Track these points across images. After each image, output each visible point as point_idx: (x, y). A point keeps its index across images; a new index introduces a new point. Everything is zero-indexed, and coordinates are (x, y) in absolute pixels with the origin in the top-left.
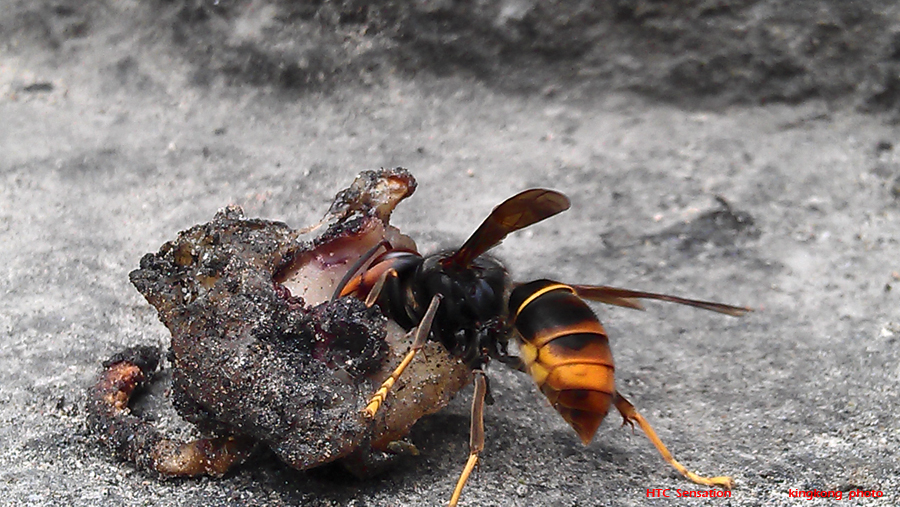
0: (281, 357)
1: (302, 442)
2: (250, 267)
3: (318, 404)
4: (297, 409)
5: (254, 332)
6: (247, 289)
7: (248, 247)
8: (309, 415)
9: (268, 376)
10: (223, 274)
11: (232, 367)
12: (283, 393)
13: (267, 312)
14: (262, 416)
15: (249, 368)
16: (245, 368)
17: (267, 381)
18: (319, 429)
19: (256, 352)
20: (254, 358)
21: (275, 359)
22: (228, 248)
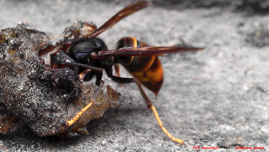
0: (38, 88)
1: (43, 125)
2: (30, 49)
3: (52, 111)
4: (43, 111)
5: (28, 76)
6: (28, 58)
7: (29, 40)
8: (47, 115)
9: (32, 96)
10: (18, 49)
11: (17, 90)
12: (38, 104)
13: (35, 69)
14: (27, 112)
15: (25, 91)
16: (23, 91)
17: (31, 98)
18: (51, 121)
19: (28, 85)
20: (27, 87)
21: (36, 89)
22: (21, 39)
